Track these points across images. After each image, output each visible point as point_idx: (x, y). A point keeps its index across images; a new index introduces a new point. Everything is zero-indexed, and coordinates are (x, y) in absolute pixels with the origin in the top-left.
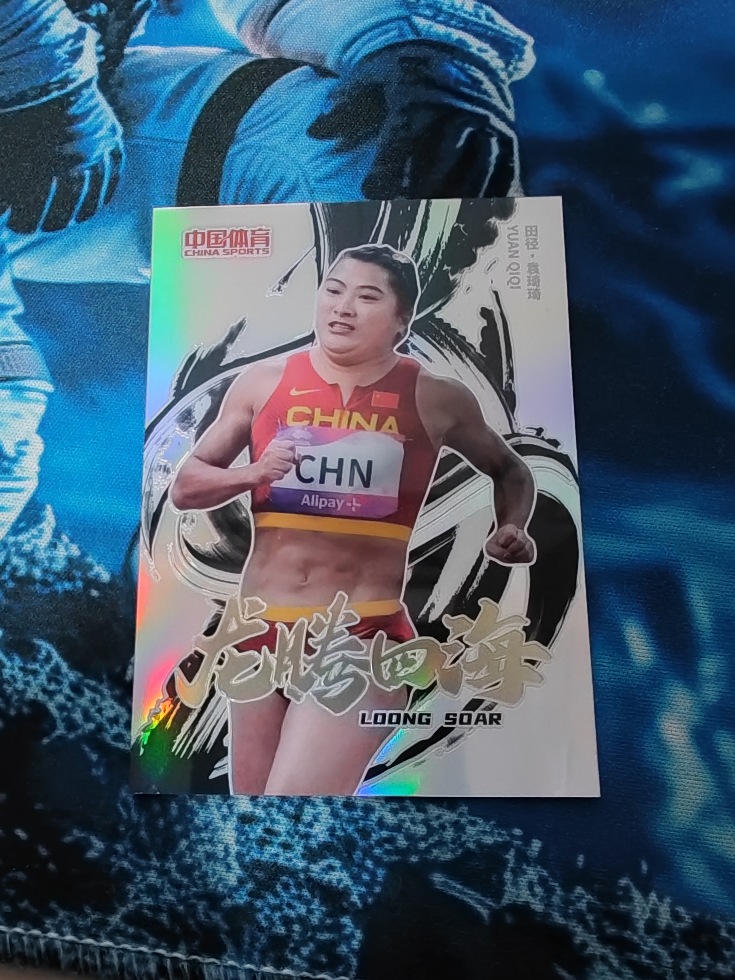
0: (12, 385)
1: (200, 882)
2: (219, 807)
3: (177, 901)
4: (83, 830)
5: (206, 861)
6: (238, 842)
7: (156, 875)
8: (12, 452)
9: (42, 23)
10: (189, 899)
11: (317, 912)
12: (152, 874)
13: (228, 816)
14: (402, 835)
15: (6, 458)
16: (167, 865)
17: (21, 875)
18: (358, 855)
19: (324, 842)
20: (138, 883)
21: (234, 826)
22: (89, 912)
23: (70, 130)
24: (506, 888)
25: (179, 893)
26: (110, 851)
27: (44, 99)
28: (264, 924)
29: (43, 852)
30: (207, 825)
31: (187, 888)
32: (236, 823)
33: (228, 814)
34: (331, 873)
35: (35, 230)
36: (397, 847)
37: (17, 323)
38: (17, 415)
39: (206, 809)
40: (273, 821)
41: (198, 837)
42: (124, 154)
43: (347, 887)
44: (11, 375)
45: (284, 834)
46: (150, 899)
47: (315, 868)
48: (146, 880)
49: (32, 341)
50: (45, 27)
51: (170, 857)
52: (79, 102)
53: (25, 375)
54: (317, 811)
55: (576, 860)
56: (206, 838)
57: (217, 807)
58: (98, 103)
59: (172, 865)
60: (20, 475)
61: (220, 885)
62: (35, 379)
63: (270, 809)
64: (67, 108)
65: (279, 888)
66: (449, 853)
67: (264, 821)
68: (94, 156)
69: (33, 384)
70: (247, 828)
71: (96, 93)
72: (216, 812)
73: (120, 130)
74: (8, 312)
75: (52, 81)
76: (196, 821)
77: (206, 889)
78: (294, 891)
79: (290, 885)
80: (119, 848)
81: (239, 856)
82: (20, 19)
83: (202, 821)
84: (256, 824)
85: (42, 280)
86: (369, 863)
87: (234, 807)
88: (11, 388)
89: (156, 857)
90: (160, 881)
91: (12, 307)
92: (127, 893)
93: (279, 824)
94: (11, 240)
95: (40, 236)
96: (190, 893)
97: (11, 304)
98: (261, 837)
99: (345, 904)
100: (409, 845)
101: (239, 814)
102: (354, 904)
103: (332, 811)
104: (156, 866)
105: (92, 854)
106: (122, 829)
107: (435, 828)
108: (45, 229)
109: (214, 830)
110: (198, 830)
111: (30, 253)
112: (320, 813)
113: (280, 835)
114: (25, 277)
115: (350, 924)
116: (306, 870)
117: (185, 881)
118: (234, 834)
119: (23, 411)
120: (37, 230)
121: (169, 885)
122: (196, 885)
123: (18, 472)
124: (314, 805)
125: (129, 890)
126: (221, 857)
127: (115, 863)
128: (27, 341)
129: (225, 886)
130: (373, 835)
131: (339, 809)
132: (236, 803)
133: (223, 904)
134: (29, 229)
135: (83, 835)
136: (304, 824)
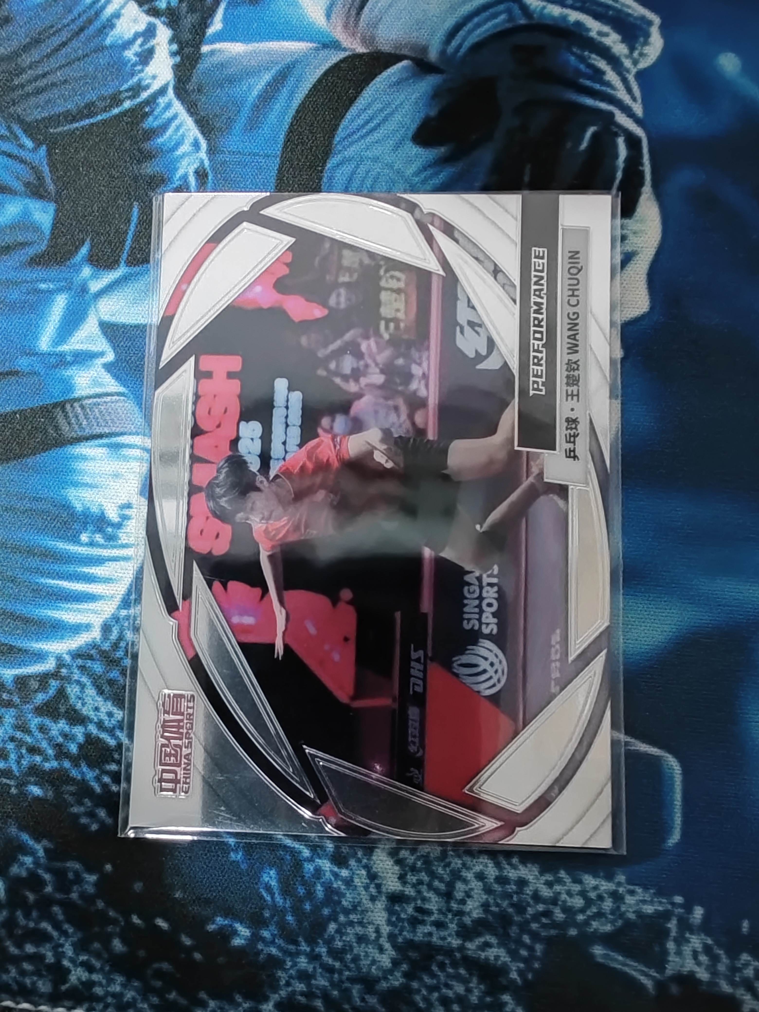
0: (109, 441)
1: (352, 965)
2: (366, 888)
3: (330, 985)
4: (226, 916)
5: (357, 943)
6: (389, 922)
7: (306, 961)
8: (116, 516)
9: (105, 20)
10: (343, 982)
11: (475, 990)
12: (302, 960)
13: (377, 896)
14: (559, 908)
15: (110, 524)
16: (317, 950)
17: (165, 966)
18: (514, 931)
19: (479, 918)
20: (289, 969)
21: (384, 906)
22: (240, 1000)
23: (147, 146)
24: (670, 959)
25: (332, 978)
26: (256, 938)
27: (116, 111)
28: (422, 1005)
29: (187, 941)
30: (355, 907)
31: (340, 972)
32: (386, 903)
33: (376, 894)
34: (488, 949)
35: (119, 266)
36: (555, 921)
37: (109, 372)
38: (116, 476)
39: (353, 890)
40: (424, 899)
41: (346, 919)
42: (210, 172)
43: (505, 963)
44: (107, 430)
45: (436, 912)
46: (302, 985)
47: (471, 946)
48: (296, 966)
49: (127, 392)
50: (110, 25)
51: (320, 941)
52: (155, 113)
53: (122, 430)
54: (469, 887)
55: (740, 927)
56: (356, 920)
57: (364, 887)
58: (177, 113)
59: (323, 950)
60: (126, 541)
61: (374, 967)
62: (134, 434)
63: (420, 886)
64: (142, 121)
65: (435, 968)
66: (609, 925)
67: (415, 899)
68: (178, 176)
69: (132, 440)
70: (397, 908)
71: (173, 102)
72: (364, 893)
73: (204, 144)
74: (97, 360)
75: (121, 89)
76: (344, 903)
77: (360, 972)
78: (450, 970)
79: (446, 964)
80: (266, 934)
81: (392, 937)
82: (79, 15)
83: (350, 902)
84: (407, 903)
85: (133, 322)
86: (526, 939)
87: (383, 887)
88: (109, 446)
89: (306, 941)
90: (312, 966)
91: (102, 354)
92: (278, 980)
93: (432, 902)
94: (94, 277)
95: (125, 271)
96: (344, 978)
97: (101, 350)
98: (412, 916)
99: (504, 982)
100: (566, 918)
101: (388, 893)
102: (513, 981)
103: (484, 886)
104: (305, 950)
105: (237, 942)
106: (267, 914)
107: (592, 899)
108: (130, 263)
109: (363, 911)
110: (347, 912)
111: (116, 292)
112: (472, 889)
113: (433, 913)
114: (113, 319)
115: (511, 1001)
116: (461, 948)
117: (337, 965)
118: (385, 915)
119: (124, 471)
120: (121, 265)
121: (320, 970)
122: (349, 969)
123: (123, 539)
124: (465, 881)
125: (280, 977)
126: (373, 938)
127: (262, 950)
128: (120, 393)
129: (379, 968)
130: (529, 909)
131: (491, 883)
132: (384, 882)
133: (377, 987)
134: (112, 264)
135: (226, 922)
136: (457, 900)
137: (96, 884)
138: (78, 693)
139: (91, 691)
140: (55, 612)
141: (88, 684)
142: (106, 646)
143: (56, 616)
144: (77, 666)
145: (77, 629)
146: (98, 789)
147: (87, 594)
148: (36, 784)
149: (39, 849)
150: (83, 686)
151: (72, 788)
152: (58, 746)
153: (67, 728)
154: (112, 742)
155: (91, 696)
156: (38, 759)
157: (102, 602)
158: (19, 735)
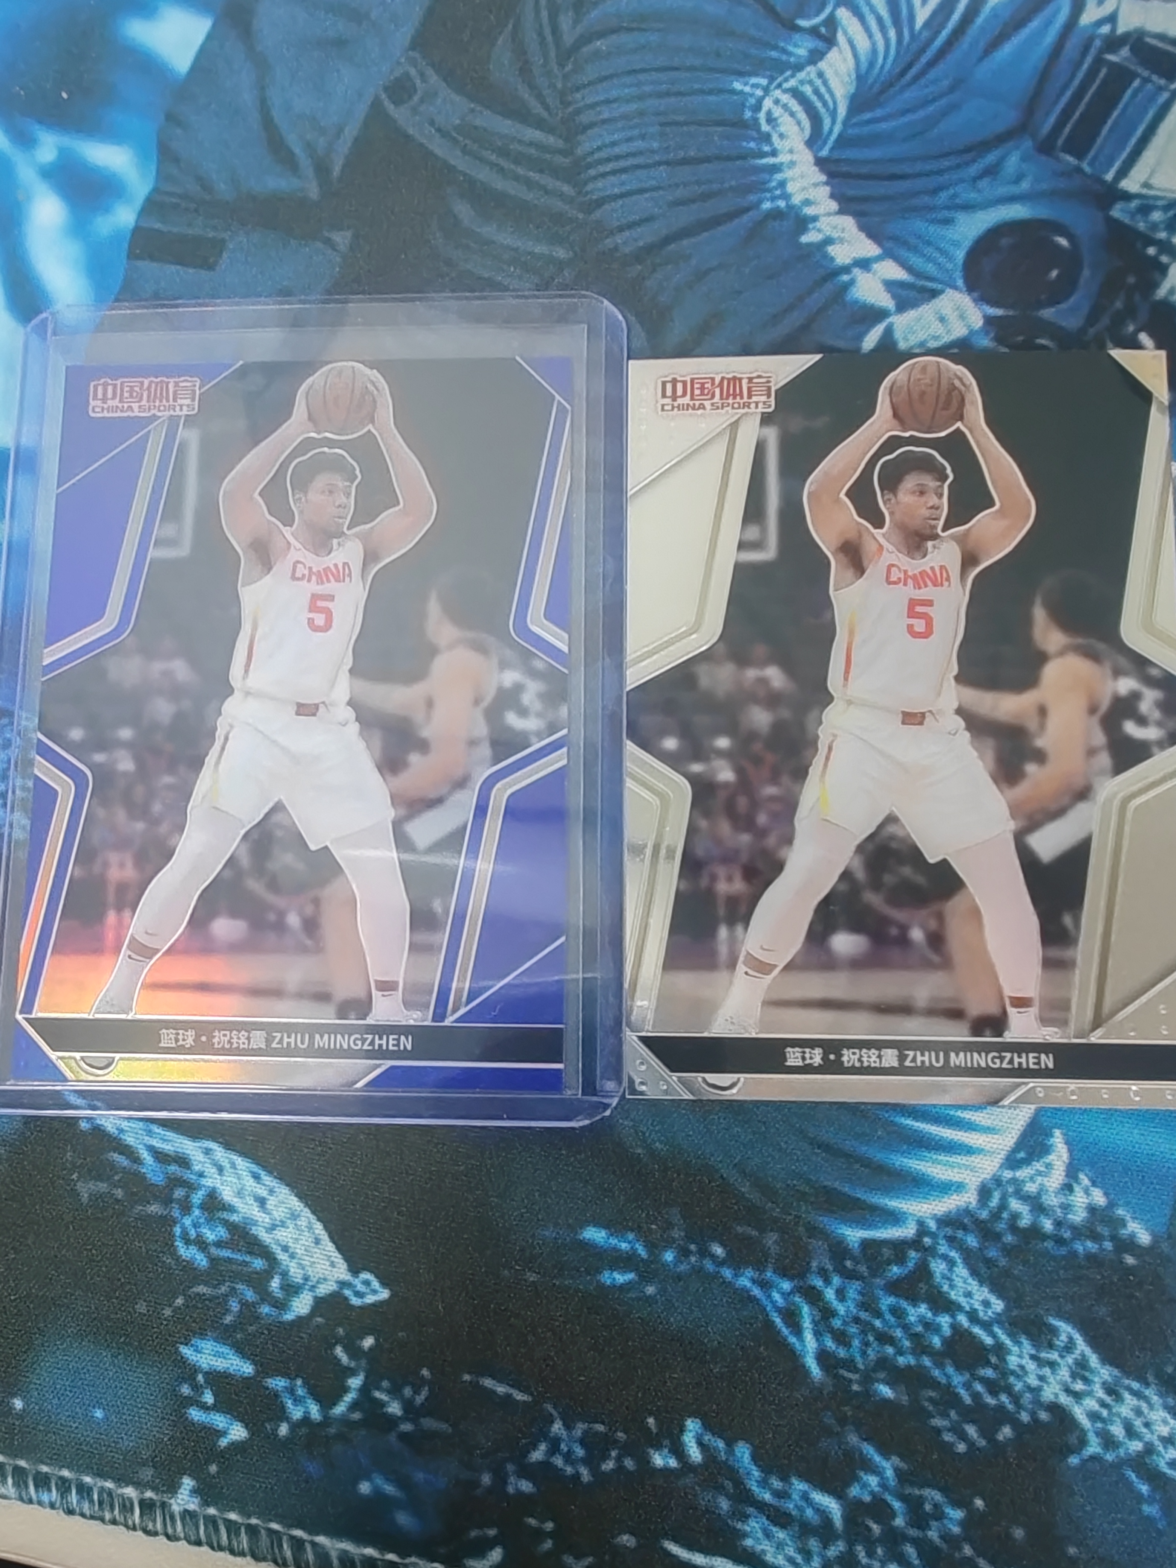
137: (962, 1523)
138: (946, 1272)
139: (961, 1271)
140: (917, 1162)
141: (959, 1261)
142: (984, 1215)
143: (918, 1167)
144: (945, 1236)
145: (946, 1188)
146: (968, 1400)
147: (960, 1145)
148: (888, 1384)
149: (888, 1467)
150: (951, 1263)
151: (932, 1394)
152: (915, 1337)
153: (930, 1315)
154: (988, 1341)
155: (962, 1277)
156: (890, 1350)
157: (981, 1156)
158: (864, 1315)
